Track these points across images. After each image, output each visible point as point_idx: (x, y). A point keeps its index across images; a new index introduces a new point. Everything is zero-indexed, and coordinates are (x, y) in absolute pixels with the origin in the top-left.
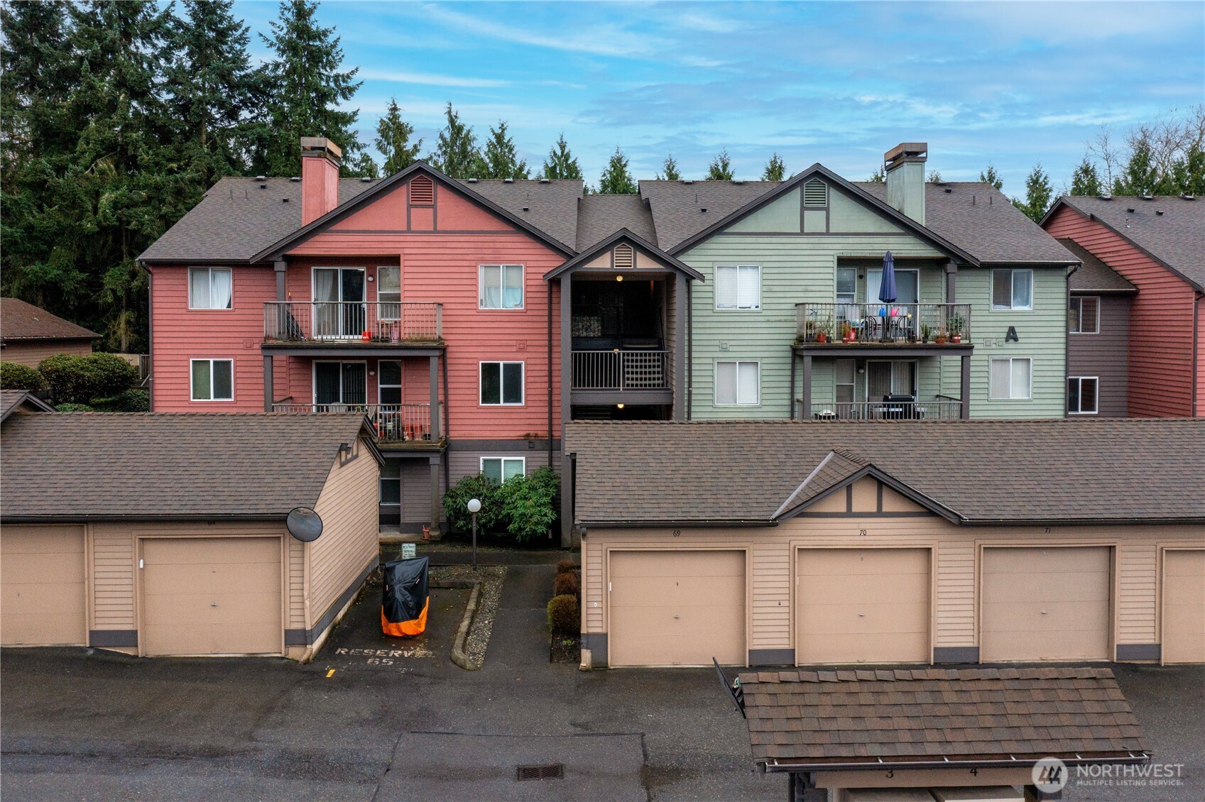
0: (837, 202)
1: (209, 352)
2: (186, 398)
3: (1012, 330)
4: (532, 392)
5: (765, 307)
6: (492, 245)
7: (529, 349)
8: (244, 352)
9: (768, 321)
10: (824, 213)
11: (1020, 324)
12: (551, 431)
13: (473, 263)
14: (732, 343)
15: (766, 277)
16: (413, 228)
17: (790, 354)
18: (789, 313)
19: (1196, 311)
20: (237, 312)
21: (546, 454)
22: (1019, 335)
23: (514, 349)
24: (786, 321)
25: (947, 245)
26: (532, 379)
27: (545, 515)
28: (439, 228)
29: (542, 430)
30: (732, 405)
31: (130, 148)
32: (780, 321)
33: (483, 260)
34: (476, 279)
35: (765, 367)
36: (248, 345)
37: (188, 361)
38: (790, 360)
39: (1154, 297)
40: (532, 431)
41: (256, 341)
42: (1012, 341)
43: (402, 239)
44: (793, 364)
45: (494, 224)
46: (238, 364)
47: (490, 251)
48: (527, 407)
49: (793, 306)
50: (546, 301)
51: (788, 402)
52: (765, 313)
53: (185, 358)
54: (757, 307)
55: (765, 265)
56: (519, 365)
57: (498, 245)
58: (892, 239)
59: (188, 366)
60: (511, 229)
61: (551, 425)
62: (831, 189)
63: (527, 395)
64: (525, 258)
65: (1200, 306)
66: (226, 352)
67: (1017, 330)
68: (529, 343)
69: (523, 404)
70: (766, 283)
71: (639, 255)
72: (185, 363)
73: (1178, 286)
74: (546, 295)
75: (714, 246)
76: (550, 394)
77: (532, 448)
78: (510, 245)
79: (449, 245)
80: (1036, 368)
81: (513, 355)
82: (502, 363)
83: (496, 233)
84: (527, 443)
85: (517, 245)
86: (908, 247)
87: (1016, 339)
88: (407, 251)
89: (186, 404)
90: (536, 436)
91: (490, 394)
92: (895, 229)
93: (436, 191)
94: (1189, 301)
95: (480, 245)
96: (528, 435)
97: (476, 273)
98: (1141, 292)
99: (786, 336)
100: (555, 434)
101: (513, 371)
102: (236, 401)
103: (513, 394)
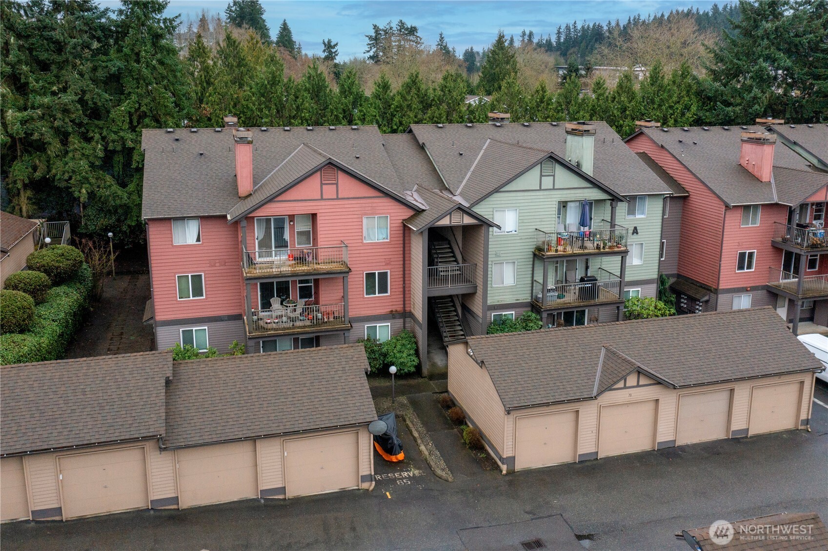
0: (560, 171)
1: (188, 270)
2: (175, 299)
3: (635, 228)
4: (394, 287)
5: (520, 231)
6: (370, 205)
7: (392, 263)
8: (210, 269)
9: (521, 239)
10: (552, 177)
11: (640, 225)
12: (404, 307)
13: (360, 216)
14: (502, 252)
15: (521, 215)
16: (324, 197)
17: (532, 256)
18: (533, 234)
19: (725, 216)
20: (204, 245)
21: (401, 320)
22: (639, 231)
23: (384, 264)
24: (530, 238)
25: (612, 192)
26: (394, 280)
27: (414, 361)
28: (339, 197)
29: (399, 307)
30: (501, 285)
31: (23, 77)
32: (528, 238)
33: (365, 214)
34: (362, 225)
35: (519, 264)
36: (213, 264)
37: (175, 276)
38: (532, 260)
39: (699, 201)
40: (394, 308)
41: (217, 261)
42: (635, 234)
43: (319, 204)
44: (534, 261)
45: (372, 193)
46: (207, 276)
47: (370, 208)
48: (391, 295)
49: (534, 230)
50: (402, 235)
51: (530, 282)
52: (520, 235)
53: (173, 274)
54: (516, 231)
55: (521, 208)
56: (387, 272)
57: (374, 205)
58: (586, 190)
59: (175, 280)
60: (381, 195)
61: (404, 304)
62: (556, 164)
63: (391, 289)
64: (390, 211)
65: (727, 213)
66: (199, 269)
67: (638, 228)
68: (392, 260)
69: (389, 294)
70: (521, 218)
71: (465, 216)
72: (173, 278)
73: (716, 201)
74: (402, 232)
75: (495, 199)
76: (404, 287)
77: (394, 318)
78: (380, 204)
79: (346, 206)
80: (646, 248)
81: (382, 267)
82: (377, 272)
83: (374, 197)
84: (391, 315)
85: (386, 204)
86: (593, 194)
87: (637, 233)
88: (320, 211)
89: (175, 302)
90: (396, 311)
91: (370, 290)
92: (589, 185)
93: (337, 173)
94: (721, 210)
95: (364, 205)
96: (392, 311)
97: (362, 221)
98: (691, 196)
99: (530, 248)
100: (407, 309)
101: (383, 276)
102: (207, 298)
103: (383, 289)
